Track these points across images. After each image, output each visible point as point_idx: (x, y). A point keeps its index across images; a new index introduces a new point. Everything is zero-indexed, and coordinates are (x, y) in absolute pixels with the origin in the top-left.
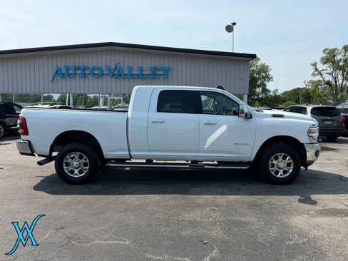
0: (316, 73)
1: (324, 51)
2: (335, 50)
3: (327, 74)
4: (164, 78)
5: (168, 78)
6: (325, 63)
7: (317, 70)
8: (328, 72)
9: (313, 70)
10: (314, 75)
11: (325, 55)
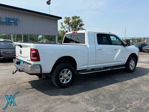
0: (63, 27)
1: (65, 18)
2: (69, 18)
3: (67, 28)
4: (15, 25)
5: (17, 25)
6: (66, 23)
7: (63, 26)
8: (67, 27)
9: (61, 26)
10: (61, 28)
11: (65, 20)
